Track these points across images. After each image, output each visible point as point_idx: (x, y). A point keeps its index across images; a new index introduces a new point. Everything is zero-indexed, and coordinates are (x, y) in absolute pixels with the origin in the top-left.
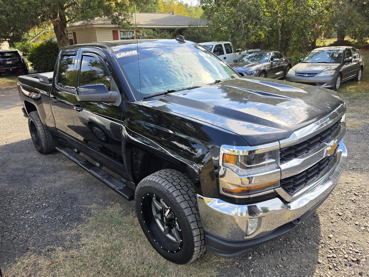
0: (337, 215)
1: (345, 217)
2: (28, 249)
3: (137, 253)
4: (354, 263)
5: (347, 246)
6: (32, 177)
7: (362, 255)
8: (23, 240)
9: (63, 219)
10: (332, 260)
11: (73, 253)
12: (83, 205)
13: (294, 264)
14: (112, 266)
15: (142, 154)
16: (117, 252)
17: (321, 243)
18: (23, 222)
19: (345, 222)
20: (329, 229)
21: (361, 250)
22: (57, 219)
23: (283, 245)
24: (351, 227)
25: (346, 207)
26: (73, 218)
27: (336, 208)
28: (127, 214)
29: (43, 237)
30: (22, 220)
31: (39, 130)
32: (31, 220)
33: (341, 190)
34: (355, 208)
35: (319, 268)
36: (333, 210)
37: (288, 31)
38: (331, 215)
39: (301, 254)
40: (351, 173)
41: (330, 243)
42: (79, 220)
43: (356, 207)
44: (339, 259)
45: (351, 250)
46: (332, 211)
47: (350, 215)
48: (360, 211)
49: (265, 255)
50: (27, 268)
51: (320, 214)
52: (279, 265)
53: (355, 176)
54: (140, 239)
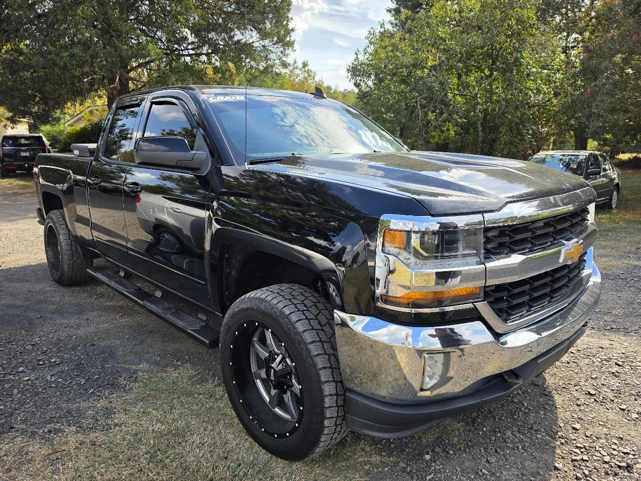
0: (586, 394)
1: (601, 397)
2: (12, 428)
3: (215, 443)
4: (622, 471)
5: (607, 444)
6: (38, 318)
7: (635, 458)
8: (5, 413)
9: (85, 383)
10: (580, 465)
11: (97, 438)
12: (124, 364)
13: (509, 470)
14: (168, 461)
15: (239, 257)
16: (179, 438)
17: (560, 437)
18: (10, 385)
19: (602, 405)
20: (574, 415)
21: (633, 450)
22: (75, 383)
23: (489, 438)
24: (613, 414)
25: (602, 383)
26: (103, 382)
27: (583, 383)
28: (203, 381)
29: (43, 410)
30: (9, 381)
31: (61, 240)
32: (26, 383)
33: (591, 357)
34: (618, 384)
35: (557, 477)
36: (579, 387)
37: (494, 126)
38: (576, 394)
39: (522, 453)
40: (607, 334)
41: (576, 438)
42: (114, 386)
43: (620, 383)
44: (595, 464)
45: (614, 450)
46: (577, 388)
47: (610, 395)
48: (627, 389)
49: (455, 454)
50: (5, 458)
51: (554, 392)
52: (481, 471)
53: (614, 339)
54: (224, 420)
